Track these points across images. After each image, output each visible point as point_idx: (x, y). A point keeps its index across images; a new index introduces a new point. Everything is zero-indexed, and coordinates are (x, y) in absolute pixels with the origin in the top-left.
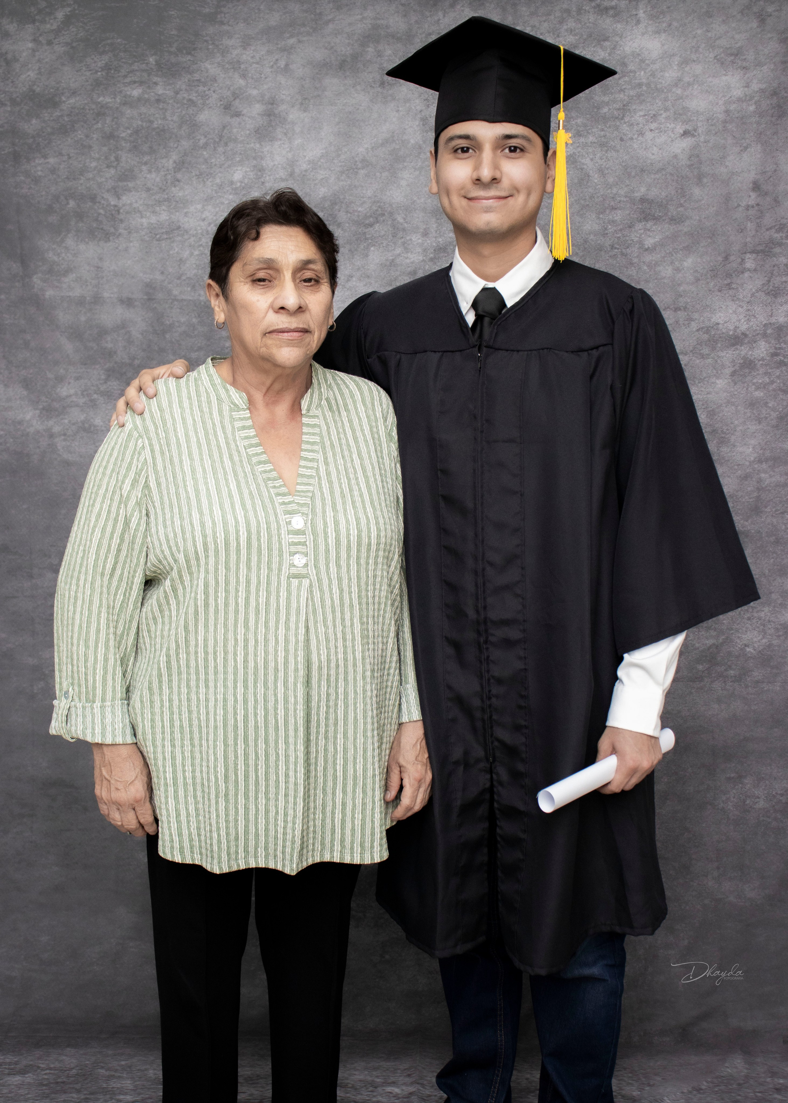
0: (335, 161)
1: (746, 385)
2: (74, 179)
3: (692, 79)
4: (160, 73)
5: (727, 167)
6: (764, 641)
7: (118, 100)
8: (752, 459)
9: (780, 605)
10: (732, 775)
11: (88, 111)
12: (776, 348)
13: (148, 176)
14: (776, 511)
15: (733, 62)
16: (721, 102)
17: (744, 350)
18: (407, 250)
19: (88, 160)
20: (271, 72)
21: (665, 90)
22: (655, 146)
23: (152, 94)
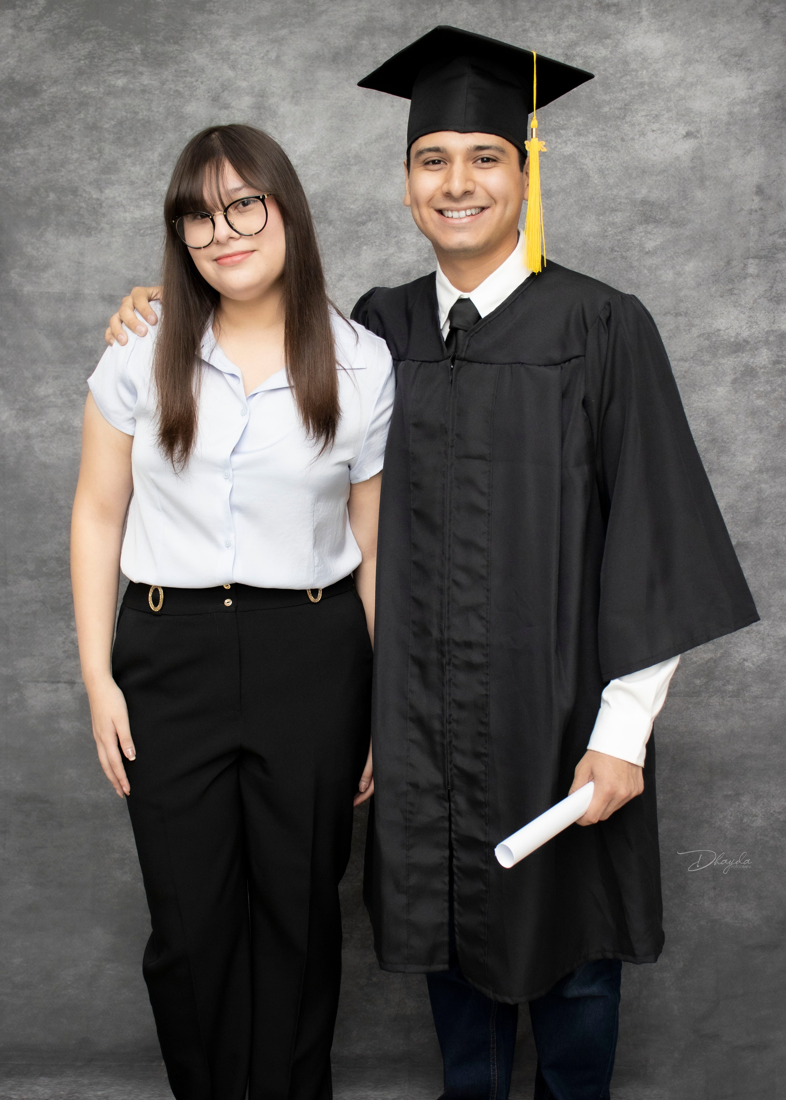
0: (327, 157)
1: (747, 393)
2: (55, 171)
3: (695, 80)
4: (146, 62)
5: (730, 169)
6: (763, 655)
7: (102, 90)
8: (753, 469)
9: (779, 618)
10: (730, 793)
11: (70, 101)
12: (778, 356)
13: (132, 169)
14: (776, 522)
16: (724, 104)
17: (745, 358)
18: (400, 250)
19: (70, 152)
20: (262, 63)
21: (668, 91)
22: (657, 147)
23: (138, 84)
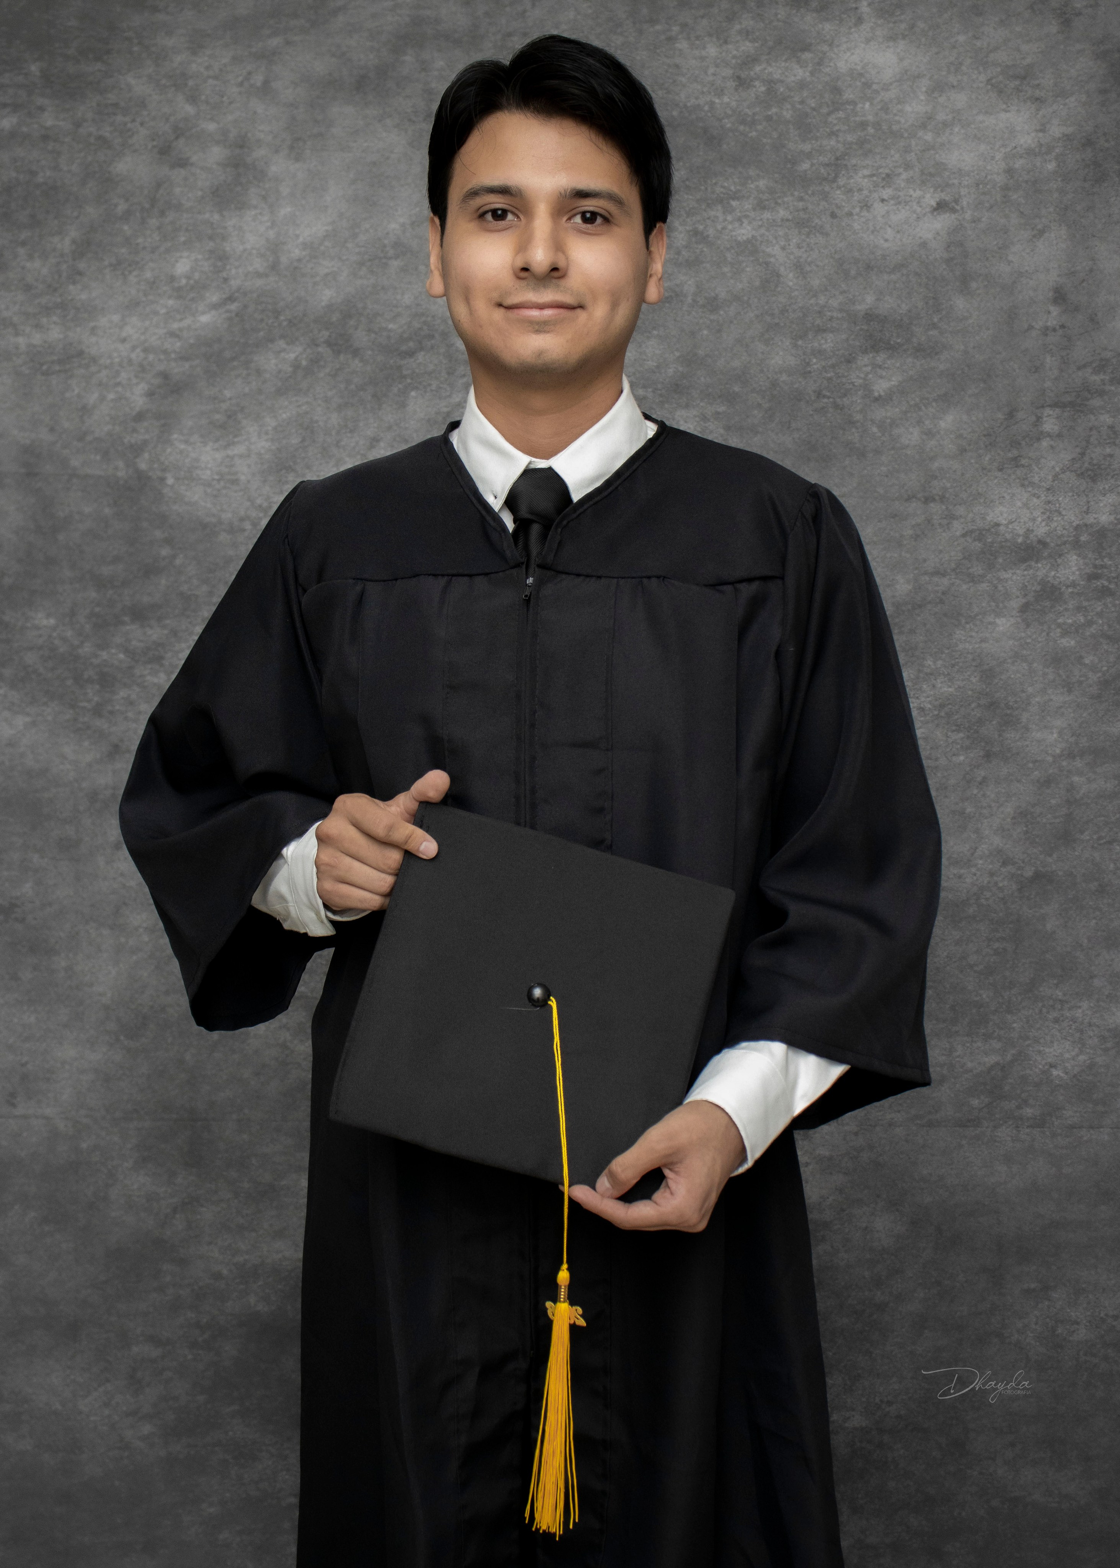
0: (350, 245)
1: (1045, 627)
3: (950, 117)
4: (49, 91)
5: (1010, 262)
6: (1082, 1058)
8: (1058, 751)
9: (1107, 996)
10: (1033, 1286)
12: (1095, 566)
13: (28, 265)
14: (1100, 838)
15: (1018, 90)
16: (999, 156)
17: (1042, 570)
20: (240, 93)
21: (906, 135)
22: (890, 226)
23: (36, 126)
